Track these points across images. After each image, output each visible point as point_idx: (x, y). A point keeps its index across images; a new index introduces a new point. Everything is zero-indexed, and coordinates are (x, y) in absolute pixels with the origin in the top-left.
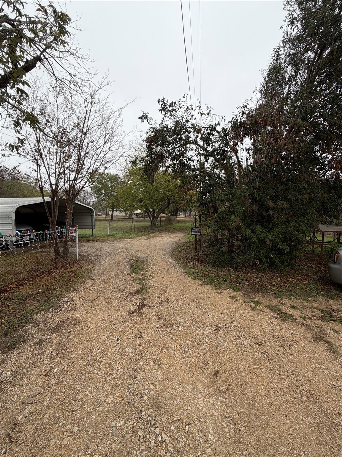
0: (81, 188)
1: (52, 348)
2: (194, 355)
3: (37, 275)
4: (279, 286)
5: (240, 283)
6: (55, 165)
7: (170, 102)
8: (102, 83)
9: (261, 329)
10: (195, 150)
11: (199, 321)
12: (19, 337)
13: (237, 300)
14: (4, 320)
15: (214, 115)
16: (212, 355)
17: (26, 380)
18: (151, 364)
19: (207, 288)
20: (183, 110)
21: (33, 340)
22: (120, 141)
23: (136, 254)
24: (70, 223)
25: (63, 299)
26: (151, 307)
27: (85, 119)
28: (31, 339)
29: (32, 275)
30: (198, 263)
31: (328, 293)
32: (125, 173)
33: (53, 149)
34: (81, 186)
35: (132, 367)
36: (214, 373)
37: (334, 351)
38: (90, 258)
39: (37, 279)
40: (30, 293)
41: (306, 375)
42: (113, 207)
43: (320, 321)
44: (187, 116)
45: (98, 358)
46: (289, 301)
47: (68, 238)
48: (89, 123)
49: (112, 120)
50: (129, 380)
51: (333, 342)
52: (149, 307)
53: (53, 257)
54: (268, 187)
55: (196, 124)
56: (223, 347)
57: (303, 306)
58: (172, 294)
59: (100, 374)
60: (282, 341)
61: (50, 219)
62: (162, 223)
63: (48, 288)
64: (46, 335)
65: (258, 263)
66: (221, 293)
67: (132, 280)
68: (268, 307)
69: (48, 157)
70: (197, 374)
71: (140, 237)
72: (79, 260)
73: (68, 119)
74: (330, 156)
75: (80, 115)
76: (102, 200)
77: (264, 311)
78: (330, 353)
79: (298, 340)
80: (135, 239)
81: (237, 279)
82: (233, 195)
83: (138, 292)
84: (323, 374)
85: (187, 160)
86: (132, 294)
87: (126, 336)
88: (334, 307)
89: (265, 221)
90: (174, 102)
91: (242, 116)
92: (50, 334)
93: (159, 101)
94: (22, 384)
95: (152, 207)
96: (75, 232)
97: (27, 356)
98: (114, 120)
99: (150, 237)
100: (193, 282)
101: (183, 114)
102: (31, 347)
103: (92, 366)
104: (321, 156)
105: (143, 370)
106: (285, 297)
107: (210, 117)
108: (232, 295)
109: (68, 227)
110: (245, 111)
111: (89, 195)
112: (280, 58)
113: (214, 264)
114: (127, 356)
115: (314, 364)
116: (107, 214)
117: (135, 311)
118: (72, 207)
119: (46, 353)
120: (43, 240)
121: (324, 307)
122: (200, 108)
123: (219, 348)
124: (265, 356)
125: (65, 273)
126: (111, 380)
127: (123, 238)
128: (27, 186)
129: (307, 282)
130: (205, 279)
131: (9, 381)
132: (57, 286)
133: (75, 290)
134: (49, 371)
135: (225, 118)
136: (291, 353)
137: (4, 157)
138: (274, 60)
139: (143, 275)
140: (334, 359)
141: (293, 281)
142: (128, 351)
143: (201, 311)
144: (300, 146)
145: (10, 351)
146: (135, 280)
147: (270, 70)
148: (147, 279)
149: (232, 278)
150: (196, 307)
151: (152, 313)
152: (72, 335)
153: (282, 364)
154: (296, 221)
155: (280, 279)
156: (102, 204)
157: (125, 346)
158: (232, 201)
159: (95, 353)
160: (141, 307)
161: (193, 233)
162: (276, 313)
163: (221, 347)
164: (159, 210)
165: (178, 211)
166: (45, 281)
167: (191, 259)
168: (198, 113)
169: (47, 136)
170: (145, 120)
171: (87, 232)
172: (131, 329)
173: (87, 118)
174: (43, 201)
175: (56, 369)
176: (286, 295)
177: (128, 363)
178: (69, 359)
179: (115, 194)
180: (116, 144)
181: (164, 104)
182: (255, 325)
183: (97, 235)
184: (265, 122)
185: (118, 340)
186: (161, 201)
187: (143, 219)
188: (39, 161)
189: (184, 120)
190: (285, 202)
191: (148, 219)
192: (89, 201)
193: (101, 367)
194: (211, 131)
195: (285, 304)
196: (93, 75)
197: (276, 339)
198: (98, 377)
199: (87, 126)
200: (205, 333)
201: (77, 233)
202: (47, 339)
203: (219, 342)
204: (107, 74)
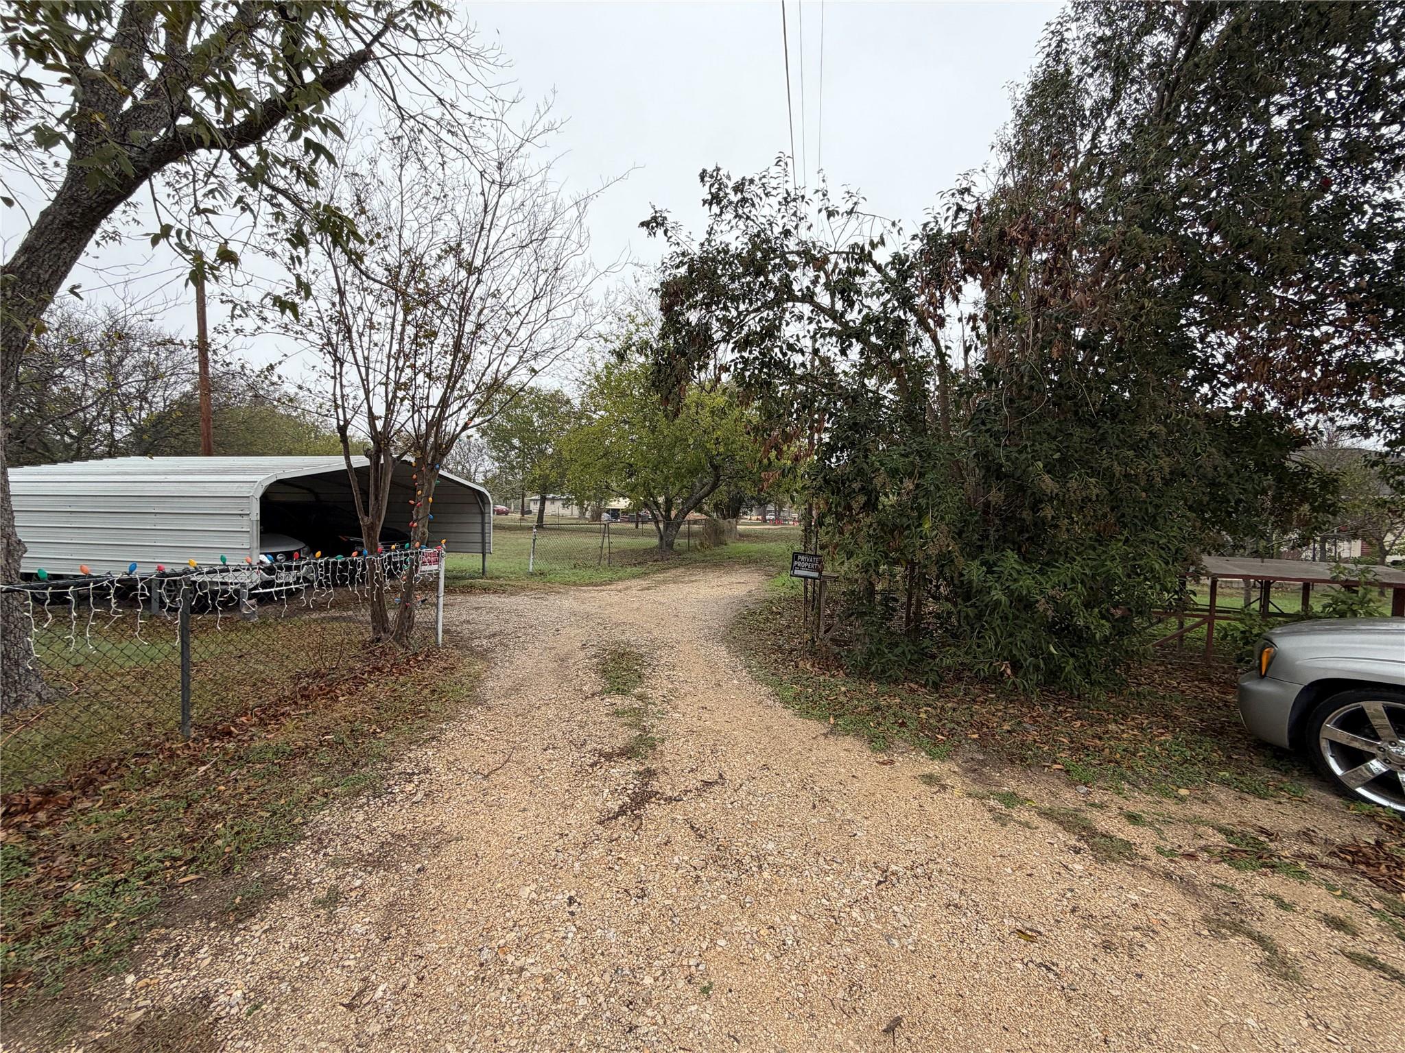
0: (459, 429)
1: (367, 920)
2: (817, 962)
3: (321, 689)
4: (1077, 748)
5: (952, 733)
6: (385, 361)
7: (736, 178)
8: (532, 127)
9: (1030, 885)
10: (809, 318)
11: (826, 852)
12: (267, 881)
13: (944, 787)
14: (224, 826)
15: (868, 218)
16: (876, 966)
17: (289, 1019)
18: (681, 984)
19: (846, 746)
20: (774, 201)
21: (310, 890)
22: (578, 291)
23: (616, 634)
24: (424, 534)
25: (400, 767)
26: (669, 800)
27: (482, 228)
28: (303, 889)
29: (305, 689)
30: (813, 666)
31: (1244, 774)
32: (584, 387)
33: (381, 316)
34: (461, 423)
35: (621, 992)
36: (885, 1027)
37: (1284, 970)
38: (477, 642)
39: (321, 702)
40: (300, 743)
41: (1195, 1047)
42: (545, 490)
43: (1226, 866)
44: (785, 220)
45: (510, 958)
46: (1116, 798)
47: (416, 579)
48: (492, 241)
49: (558, 231)
50: (611, 1035)
51: (1277, 940)
52: (665, 800)
53: (368, 636)
54: (1039, 433)
55: (814, 243)
56: (910, 941)
57: (1162, 815)
58: (736, 762)
59: (519, 1011)
60: (1103, 928)
61: (365, 521)
62: (695, 542)
63: (352, 731)
64: (348, 878)
65: (1009, 671)
66: (892, 762)
67: (607, 715)
68: (1048, 815)
69: (366, 339)
70: (830, 1026)
71: (628, 583)
72: (444, 646)
73: (429, 229)
74: (1233, 342)
75: (467, 216)
76: (513, 468)
77: (1037, 828)
78: (1269, 975)
79: (1158, 928)
80: (612, 587)
81: (941, 720)
82: (925, 454)
83: (628, 752)
84: (1254, 1046)
85: (784, 347)
86: (609, 757)
87: (597, 890)
88: (1267, 823)
89: (1027, 539)
90: (748, 177)
91: (956, 217)
92: (361, 874)
93: (702, 177)
94: (278, 1030)
95: (664, 489)
96: (437, 562)
97: (294, 940)
98: (562, 232)
99: (660, 582)
100: (799, 726)
101: (774, 214)
102: (303, 912)
103: (493, 982)
104: (1202, 339)
105: (655, 1002)
106: (1101, 783)
107: (853, 221)
108: (927, 771)
109: (417, 544)
110: (964, 205)
111: (475, 451)
112: (1067, 50)
113: (863, 672)
114: (602, 954)
115: (1220, 1010)
116: (525, 511)
117: (622, 812)
118: (430, 484)
119: (349, 935)
120: (343, 585)
121: (1235, 820)
122: (824, 195)
123: (895, 942)
124: (1051, 976)
125: (402, 686)
126: (554, 1030)
127: (575, 584)
128: (295, 423)
129: (1169, 737)
130: (836, 717)
131: (239, 1020)
132: (378, 723)
133: (433, 738)
134: (361, 993)
135: (900, 225)
136: (1139, 971)
137: (241, 337)
138: (1048, 55)
139: (641, 697)
140: (1287, 996)
141: (1123, 731)
142: (603, 938)
143: (831, 819)
144: (1143, 307)
145: (240, 921)
146: (617, 713)
147: (1035, 86)
148: (655, 710)
149: (923, 716)
150: (814, 807)
151: (674, 820)
152: (428, 879)
153: (1110, 1005)
154: (1127, 540)
155: (1078, 723)
156: (510, 478)
157: (596, 923)
158: (922, 475)
159: (502, 942)
160: (641, 799)
161: (796, 572)
162: (1074, 833)
163: (903, 940)
164: (686, 500)
165: (740, 504)
166: (344, 708)
167: (790, 653)
168: (820, 211)
169: (368, 277)
170: (660, 232)
171: (469, 561)
172: (610, 868)
173: (487, 226)
174: (345, 467)
175: (382, 988)
176: (1102, 776)
177: (607, 977)
178: (421, 957)
179: (550, 451)
180: (565, 300)
181: (716, 186)
182: (1009, 871)
183: (497, 574)
184: (1032, 237)
185: (571, 901)
186: (693, 472)
187: (633, 526)
188: (340, 349)
189: (777, 230)
190: (1093, 480)
191: (651, 526)
192: (472, 470)
193: (521, 987)
194: (857, 263)
195: (1101, 807)
196: (507, 105)
197: (1081, 921)
198: (515, 1019)
199: (486, 248)
200: (847, 891)
201: (443, 563)
202: (351, 890)
203: (896, 924)
204: (550, 101)
